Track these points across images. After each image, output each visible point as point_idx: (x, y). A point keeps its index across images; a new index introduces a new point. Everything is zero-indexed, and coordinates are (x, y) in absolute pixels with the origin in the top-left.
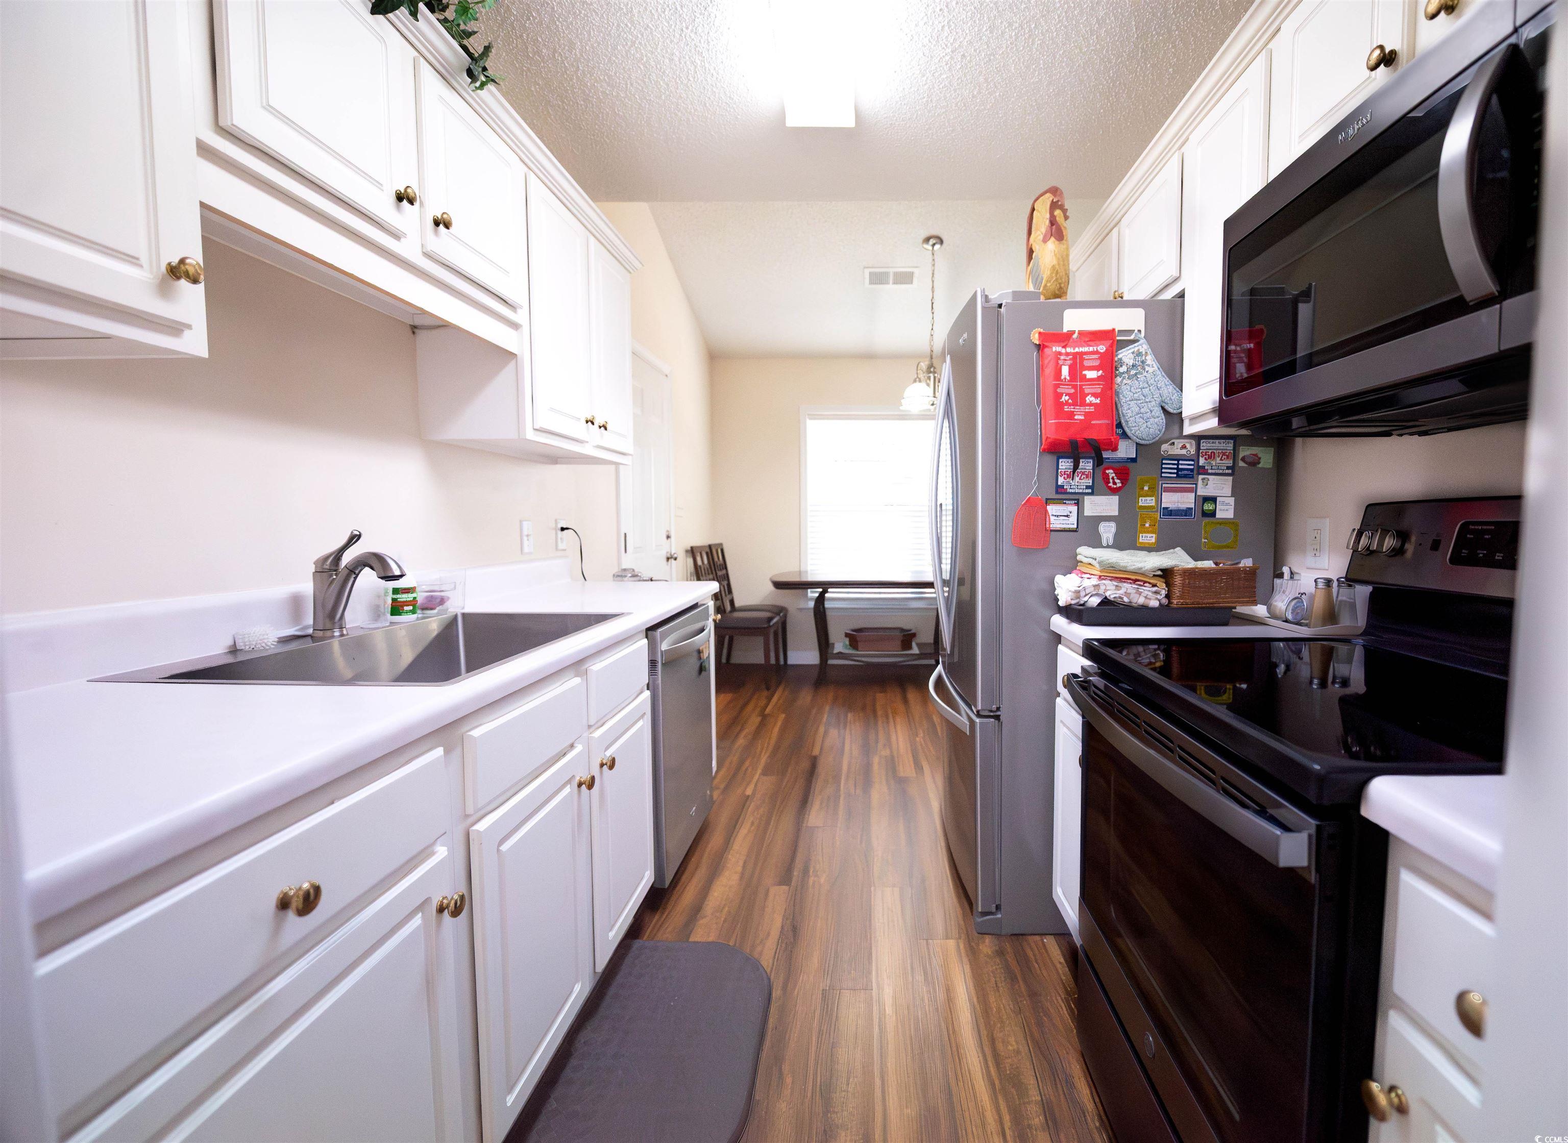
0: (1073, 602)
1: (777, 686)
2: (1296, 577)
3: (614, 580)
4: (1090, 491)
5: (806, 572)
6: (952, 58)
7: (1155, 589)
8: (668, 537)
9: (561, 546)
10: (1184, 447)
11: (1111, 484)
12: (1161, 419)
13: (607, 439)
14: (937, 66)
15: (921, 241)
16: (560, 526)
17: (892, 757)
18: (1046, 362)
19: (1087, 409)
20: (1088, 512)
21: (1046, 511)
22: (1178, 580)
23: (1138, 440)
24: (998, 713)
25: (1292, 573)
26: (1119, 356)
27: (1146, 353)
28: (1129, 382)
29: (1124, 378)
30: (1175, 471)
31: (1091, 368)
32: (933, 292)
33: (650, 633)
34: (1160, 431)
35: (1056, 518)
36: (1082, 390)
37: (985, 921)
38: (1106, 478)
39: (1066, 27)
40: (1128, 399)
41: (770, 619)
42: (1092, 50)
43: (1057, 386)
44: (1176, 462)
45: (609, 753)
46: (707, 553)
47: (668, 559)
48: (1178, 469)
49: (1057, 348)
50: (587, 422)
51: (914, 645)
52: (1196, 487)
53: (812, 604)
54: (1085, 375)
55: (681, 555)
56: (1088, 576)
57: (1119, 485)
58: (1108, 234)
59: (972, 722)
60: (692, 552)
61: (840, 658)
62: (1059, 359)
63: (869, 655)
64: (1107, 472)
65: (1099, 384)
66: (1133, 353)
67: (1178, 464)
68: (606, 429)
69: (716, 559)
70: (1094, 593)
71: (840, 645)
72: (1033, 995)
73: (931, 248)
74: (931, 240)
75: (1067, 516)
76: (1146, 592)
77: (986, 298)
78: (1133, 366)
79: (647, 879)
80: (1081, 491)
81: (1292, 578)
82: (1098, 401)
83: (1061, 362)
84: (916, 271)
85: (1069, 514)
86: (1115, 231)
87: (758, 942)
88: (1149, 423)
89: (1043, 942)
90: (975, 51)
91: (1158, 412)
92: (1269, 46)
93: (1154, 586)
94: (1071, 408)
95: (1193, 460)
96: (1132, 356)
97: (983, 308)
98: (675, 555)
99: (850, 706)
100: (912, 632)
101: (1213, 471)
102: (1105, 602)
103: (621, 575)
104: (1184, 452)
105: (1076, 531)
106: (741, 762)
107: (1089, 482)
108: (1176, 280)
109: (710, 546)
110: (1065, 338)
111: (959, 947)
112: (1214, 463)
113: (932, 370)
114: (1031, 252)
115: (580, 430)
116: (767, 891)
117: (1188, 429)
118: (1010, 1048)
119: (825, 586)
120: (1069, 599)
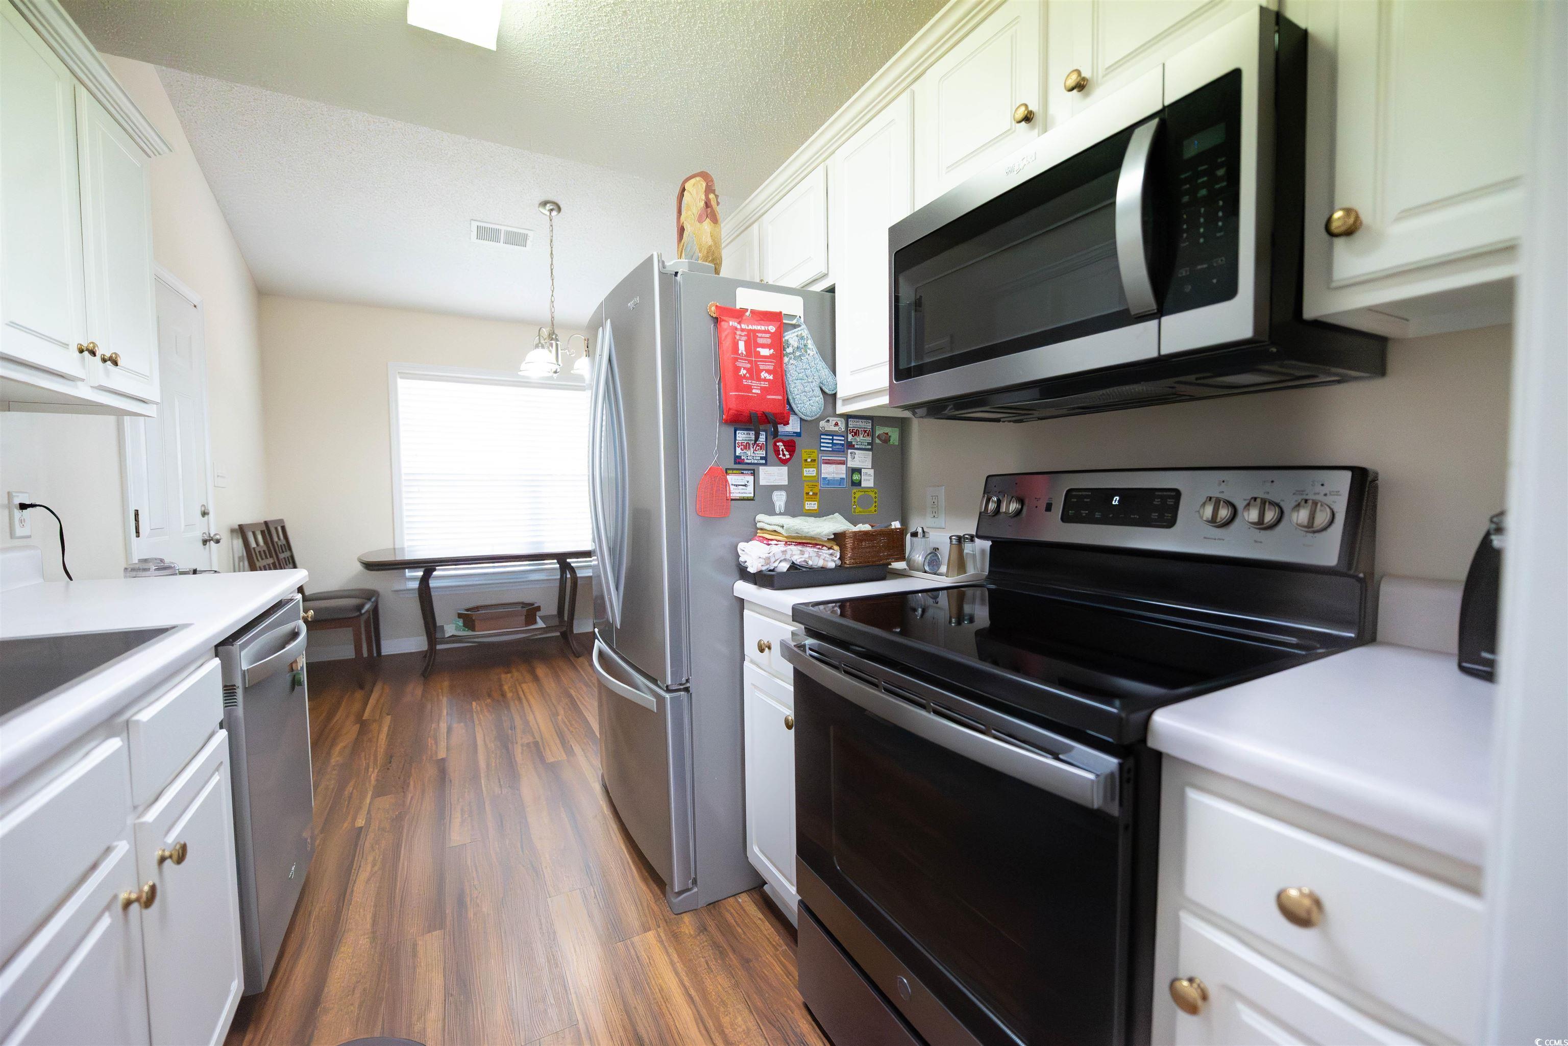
0: (764, 568)
1: (374, 684)
2: (927, 535)
3: (125, 577)
4: (764, 462)
5: (403, 549)
6: (613, 11)
7: (831, 551)
8: (204, 514)
9: (19, 531)
10: (836, 424)
11: (781, 456)
12: (820, 398)
13: (116, 378)
14: (596, 14)
15: (537, 203)
16: (17, 501)
17: (536, 744)
18: (723, 335)
19: (763, 384)
20: (763, 482)
21: (727, 481)
22: (849, 543)
23: (803, 417)
24: (688, 685)
25: (924, 532)
26: (786, 338)
27: (807, 337)
28: (794, 362)
29: (790, 359)
30: (831, 445)
31: (763, 346)
32: (552, 259)
33: (220, 648)
34: (820, 410)
35: (735, 487)
36: (757, 366)
37: (681, 901)
38: (777, 452)
39: (726, 18)
40: (794, 378)
41: (359, 608)
42: (746, 50)
43: (736, 359)
44: (831, 437)
45: (171, 839)
46: (263, 532)
47: (205, 542)
48: (832, 443)
49: (733, 323)
50: (81, 351)
51: (538, 619)
52: (847, 459)
53: (415, 585)
54: (759, 352)
55: (225, 536)
56: (775, 542)
57: (788, 456)
58: (746, 228)
59: (661, 700)
60: (241, 531)
61: (454, 642)
62: (735, 333)
63: (487, 634)
64: (778, 444)
65: (771, 362)
66: (797, 336)
67: (833, 440)
68: (115, 363)
69: (276, 539)
70: (782, 558)
71: (451, 628)
72: (746, 962)
73: (548, 213)
74: (548, 205)
75: (745, 485)
76: (824, 555)
77: (663, 264)
78: (797, 348)
79: (235, 989)
80: (756, 462)
81: (924, 536)
82: (771, 377)
83: (738, 337)
84: (530, 234)
85: (746, 483)
86: (756, 226)
87: (415, 1018)
88: (811, 402)
89: (738, 902)
90: (638, 12)
91: (819, 392)
92: (912, 87)
93: (830, 548)
94: (749, 382)
95: (843, 436)
96: (796, 339)
97: (660, 273)
98: (218, 537)
99: (474, 694)
100: (536, 605)
101: (858, 447)
102: (794, 566)
103: (138, 569)
104: (836, 429)
105: (752, 500)
106: (341, 787)
107: (762, 453)
108: (825, 276)
109: (266, 523)
110: (739, 314)
111: (659, 936)
112: (858, 439)
113: (554, 337)
114: (681, 230)
115: (69, 362)
116: (415, 945)
117: (841, 409)
118: (739, 1030)
119: (429, 566)
120: (760, 565)
